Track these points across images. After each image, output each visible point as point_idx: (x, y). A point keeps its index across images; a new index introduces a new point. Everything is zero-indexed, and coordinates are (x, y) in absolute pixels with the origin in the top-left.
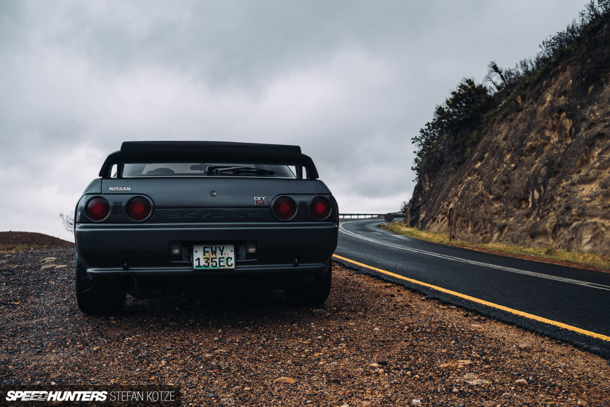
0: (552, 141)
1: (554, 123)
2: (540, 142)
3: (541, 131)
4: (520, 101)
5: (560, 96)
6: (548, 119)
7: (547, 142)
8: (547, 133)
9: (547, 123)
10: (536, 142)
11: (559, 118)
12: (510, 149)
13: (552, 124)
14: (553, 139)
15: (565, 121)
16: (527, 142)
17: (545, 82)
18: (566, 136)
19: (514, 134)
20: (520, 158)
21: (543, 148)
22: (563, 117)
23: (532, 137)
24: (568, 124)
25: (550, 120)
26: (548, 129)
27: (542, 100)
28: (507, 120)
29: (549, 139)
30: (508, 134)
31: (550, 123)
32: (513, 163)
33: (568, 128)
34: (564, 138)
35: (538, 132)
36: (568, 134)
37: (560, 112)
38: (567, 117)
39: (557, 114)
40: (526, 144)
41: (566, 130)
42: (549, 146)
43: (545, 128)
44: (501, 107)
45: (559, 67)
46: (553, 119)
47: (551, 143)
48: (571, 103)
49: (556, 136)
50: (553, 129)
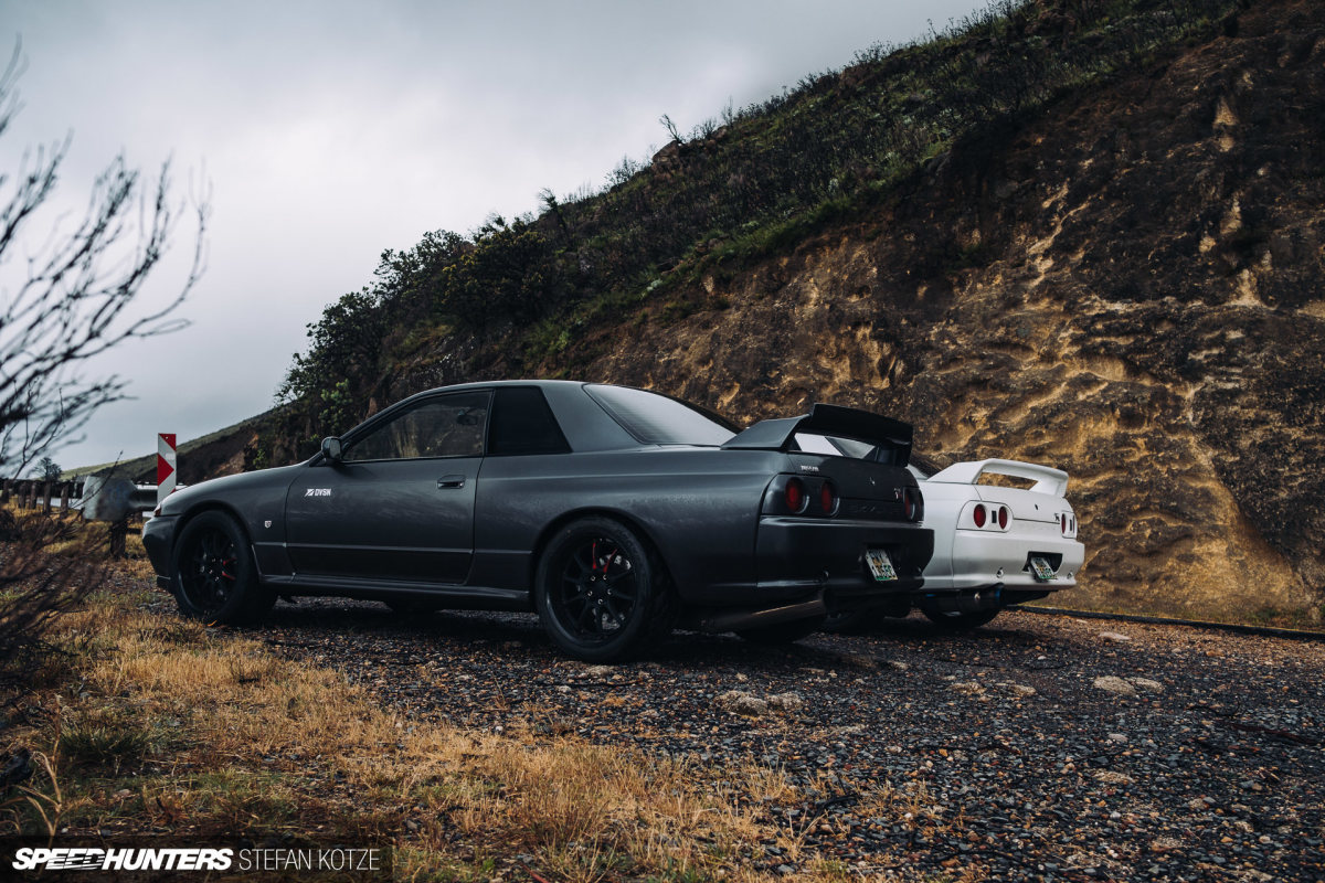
0: (836, 380)
1: (843, 345)
2: (814, 379)
3: (812, 355)
4: (709, 288)
5: (850, 294)
6: (827, 336)
7: (827, 380)
8: (824, 362)
9: (824, 343)
10: (803, 378)
11: (854, 336)
12: (728, 384)
13: (838, 346)
14: (838, 375)
15: (868, 345)
16: (781, 374)
17: (785, 261)
18: (871, 374)
19: (733, 353)
20: (765, 407)
21: (820, 391)
22: (864, 336)
23: (794, 367)
24: (875, 352)
25: (833, 339)
26: (827, 356)
27: (798, 295)
28: (692, 324)
29: (830, 374)
30: (712, 352)
31: (831, 344)
32: (746, 415)
33: (877, 359)
34: (867, 376)
35: (806, 358)
36: (877, 371)
37: (856, 325)
38: (874, 337)
39: (850, 328)
40: (778, 379)
41: (871, 361)
42: (830, 388)
43: (819, 352)
44: (651, 292)
45: (825, 237)
46: (840, 337)
47: (835, 383)
48: (883, 312)
49: (843, 371)
50: (837, 356)
